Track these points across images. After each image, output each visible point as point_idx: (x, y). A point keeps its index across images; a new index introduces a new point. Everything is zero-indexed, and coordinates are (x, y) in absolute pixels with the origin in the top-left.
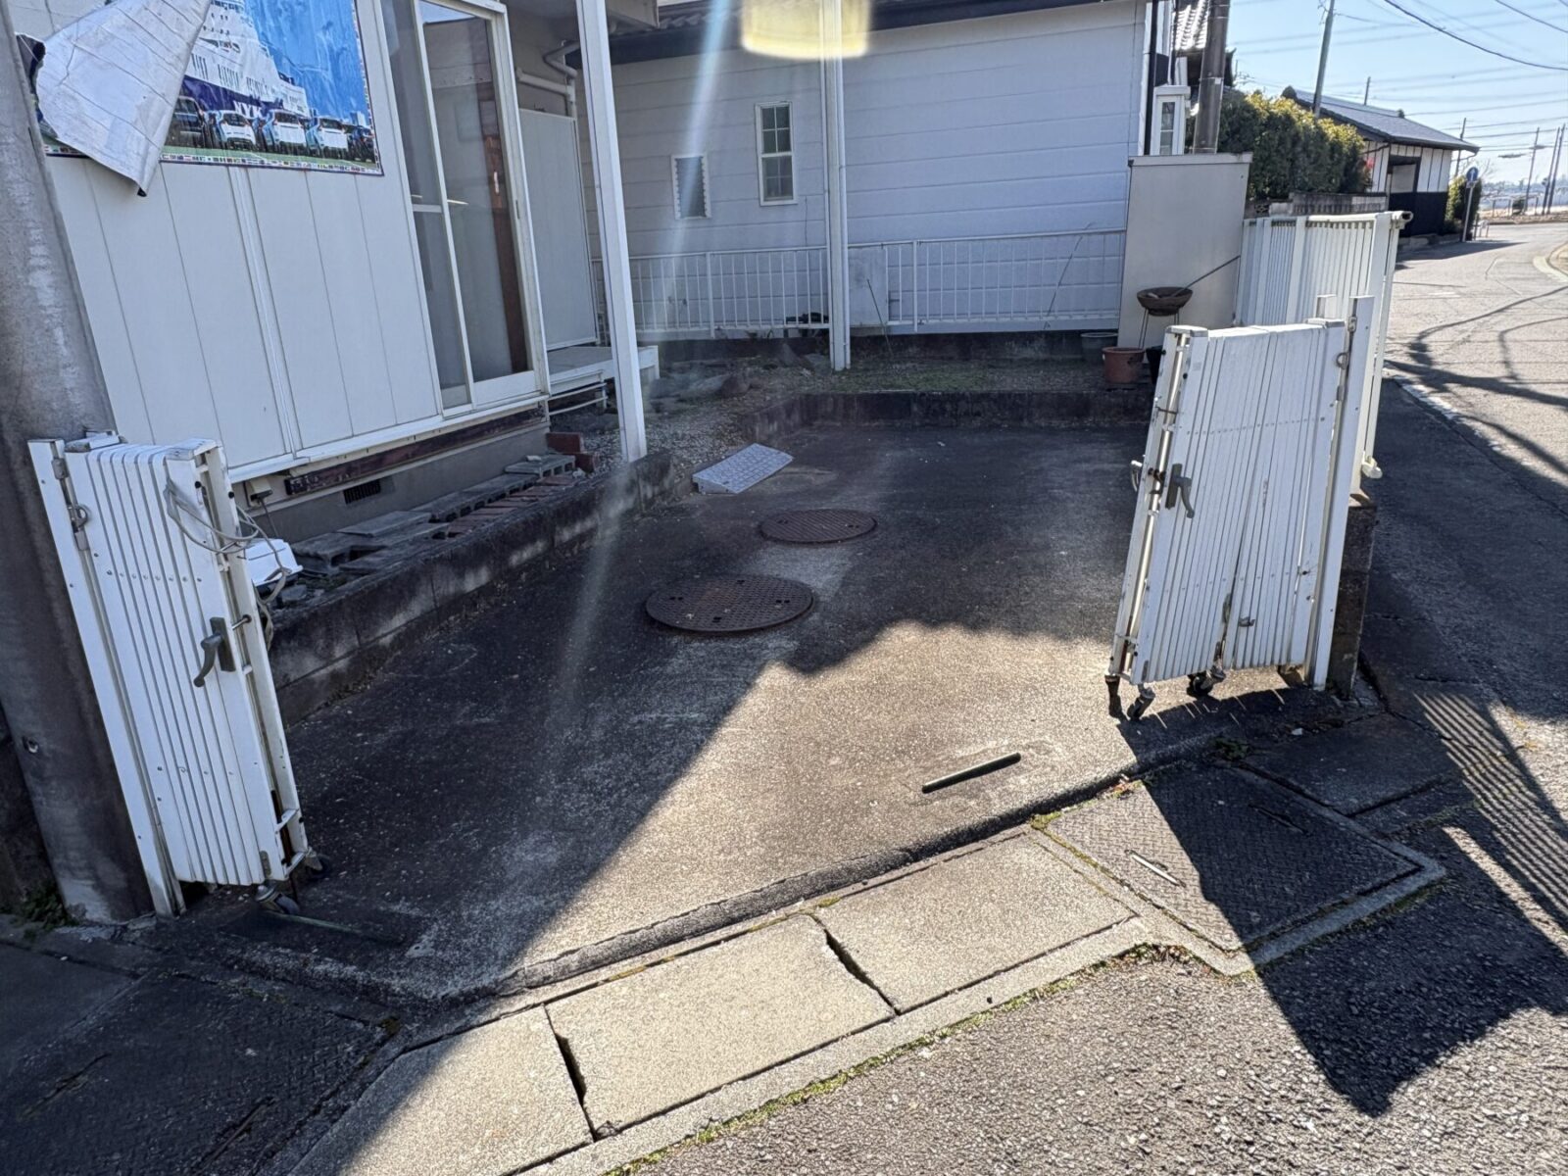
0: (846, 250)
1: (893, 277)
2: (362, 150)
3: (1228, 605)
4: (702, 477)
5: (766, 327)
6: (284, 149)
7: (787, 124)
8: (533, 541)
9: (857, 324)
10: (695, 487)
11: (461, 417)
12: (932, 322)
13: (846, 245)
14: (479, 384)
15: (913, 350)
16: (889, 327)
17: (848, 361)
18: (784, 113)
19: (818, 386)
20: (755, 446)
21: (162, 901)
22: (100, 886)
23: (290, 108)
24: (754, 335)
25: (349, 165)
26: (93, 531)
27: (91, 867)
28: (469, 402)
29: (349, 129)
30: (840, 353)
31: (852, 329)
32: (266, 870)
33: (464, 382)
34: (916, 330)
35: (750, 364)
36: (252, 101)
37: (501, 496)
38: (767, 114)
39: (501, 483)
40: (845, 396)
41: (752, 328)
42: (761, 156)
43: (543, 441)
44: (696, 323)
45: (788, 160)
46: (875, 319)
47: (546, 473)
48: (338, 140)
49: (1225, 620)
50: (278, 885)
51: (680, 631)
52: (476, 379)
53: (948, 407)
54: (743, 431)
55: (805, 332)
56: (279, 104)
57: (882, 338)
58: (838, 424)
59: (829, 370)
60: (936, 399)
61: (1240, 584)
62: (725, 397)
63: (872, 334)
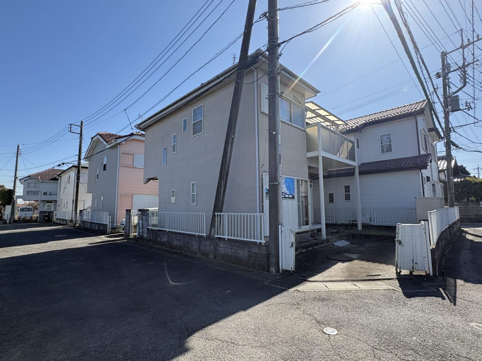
0: (360, 210)
1: (370, 215)
2: (293, 198)
3: (413, 261)
4: (334, 243)
5: (345, 222)
6: (286, 198)
7: (349, 188)
8: (311, 247)
9: (363, 222)
10: (333, 245)
11: (300, 230)
12: (379, 223)
13: (360, 209)
14: (303, 226)
15: (375, 228)
16: (370, 224)
17: (361, 229)
18: (349, 187)
19: (355, 232)
20: (343, 240)
21: (281, 271)
22: (275, 269)
23: (287, 193)
24: (343, 223)
25: (292, 199)
26: (283, 233)
27: (275, 267)
28: (301, 228)
29: (292, 195)
30: (360, 228)
31: (362, 223)
32: (292, 269)
33: (301, 226)
34: (376, 224)
35: (342, 228)
36: (284, 193)
37: (305, 242)
38: (345, 187)
39: (304, 240)
40: (360, 234)
41: (342, 222)
42: (344, 193)
43: (309, 236)
44: (331, 220)
45: (350, 194)
46: (367, 222)
47: (311, 240)
48: (291, 196)
49: (413, 263)
50: (293, 271)
51: (333, 259)
52: (303, 225)
53: (380, 237)
54: (341, 238)
55: (353, 223)
56: (286, 193)
57: (368, 225)
58: (359, 239)
59: (357, 230)
60: (378, 236)
61: (414, 258)
62: (338, 233)
63: (366, 224)
